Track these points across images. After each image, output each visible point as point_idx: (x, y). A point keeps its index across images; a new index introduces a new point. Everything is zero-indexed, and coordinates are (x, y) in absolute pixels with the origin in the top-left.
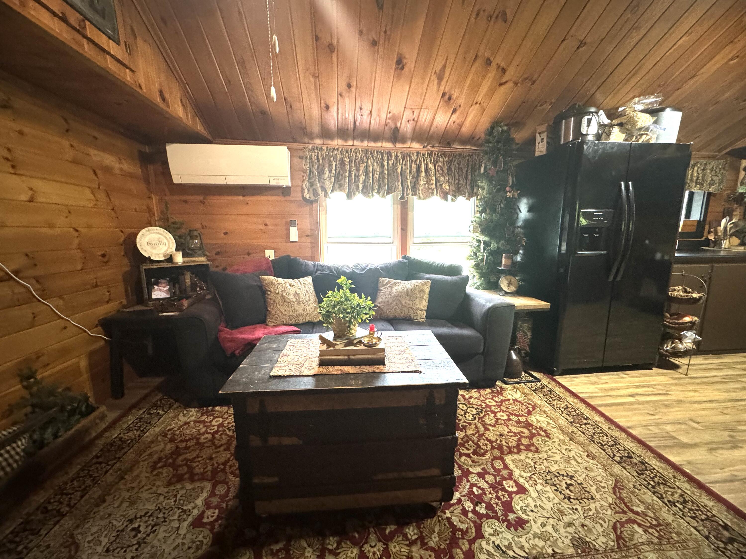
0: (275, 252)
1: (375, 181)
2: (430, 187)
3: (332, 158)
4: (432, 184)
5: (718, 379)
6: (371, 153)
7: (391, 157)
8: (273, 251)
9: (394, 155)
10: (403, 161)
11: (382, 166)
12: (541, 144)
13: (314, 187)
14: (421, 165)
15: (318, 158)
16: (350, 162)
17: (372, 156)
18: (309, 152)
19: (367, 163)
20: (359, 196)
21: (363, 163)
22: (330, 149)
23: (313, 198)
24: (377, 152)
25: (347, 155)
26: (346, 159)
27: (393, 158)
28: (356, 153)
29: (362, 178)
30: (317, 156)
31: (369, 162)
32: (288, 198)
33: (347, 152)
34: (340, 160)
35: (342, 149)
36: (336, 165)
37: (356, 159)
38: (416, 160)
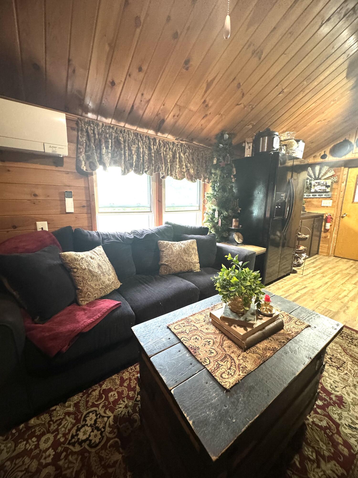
0: (48, 224)
1: (145, 161)
2: (183, 170)
3: (108, 135)
4: (184, 169)
5: (311, 275)
6: (141, 137)
7: (156, 144)
8: (46, 222)
9: (157, 141)
10: (164, 147)
11: (150, 149)
12: (248, 150)
13: (91, 160)
14: (176, 153)
15: (94, 133)
16: (124, 142)
17: (142, 140)
18: (85, 125)
19: (138, 145)
20: (132, 173)
21: (134, 144)
22: (106, 126)
23: (89, 171)
24: (146, 137)
25: (121, 135)
26: (120, 138)
27: (157, 145)
28: (129, 135)
29: (135, 157)
30: (94, 131)
31: (140, 144)
32: (59, 169)
33: (121, 132)
34: (114, 139)
35: (117, 129)
36: (112, 143)
37: (129, 140)
38: (172, 149)
